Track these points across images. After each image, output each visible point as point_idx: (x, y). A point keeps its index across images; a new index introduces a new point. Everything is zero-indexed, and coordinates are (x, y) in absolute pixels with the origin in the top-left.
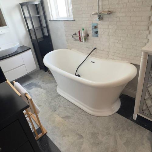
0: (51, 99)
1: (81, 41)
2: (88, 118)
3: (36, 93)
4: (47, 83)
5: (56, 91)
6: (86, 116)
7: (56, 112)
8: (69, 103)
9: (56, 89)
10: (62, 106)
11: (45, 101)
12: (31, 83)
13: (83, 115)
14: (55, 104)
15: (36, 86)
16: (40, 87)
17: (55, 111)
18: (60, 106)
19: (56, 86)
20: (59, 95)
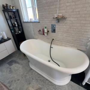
0: (26, 72)
1: (44, 35)
2: (54, 88)
3: (16, 68)
4: (23, 60)
5: (29, 66)
6: (52, 86)
7: (31, 85)
8: (39, 75)
9: (29, 64)
10: (34, 78)
11: (22, 75)
12: (12, 60)
13: (50, 85)
14: (29, 77)
15: (16, 62)
16: (18, 63)
17: (30, 83)
18: (33, 79)
19: (29, 62)
20: (31, 69)
